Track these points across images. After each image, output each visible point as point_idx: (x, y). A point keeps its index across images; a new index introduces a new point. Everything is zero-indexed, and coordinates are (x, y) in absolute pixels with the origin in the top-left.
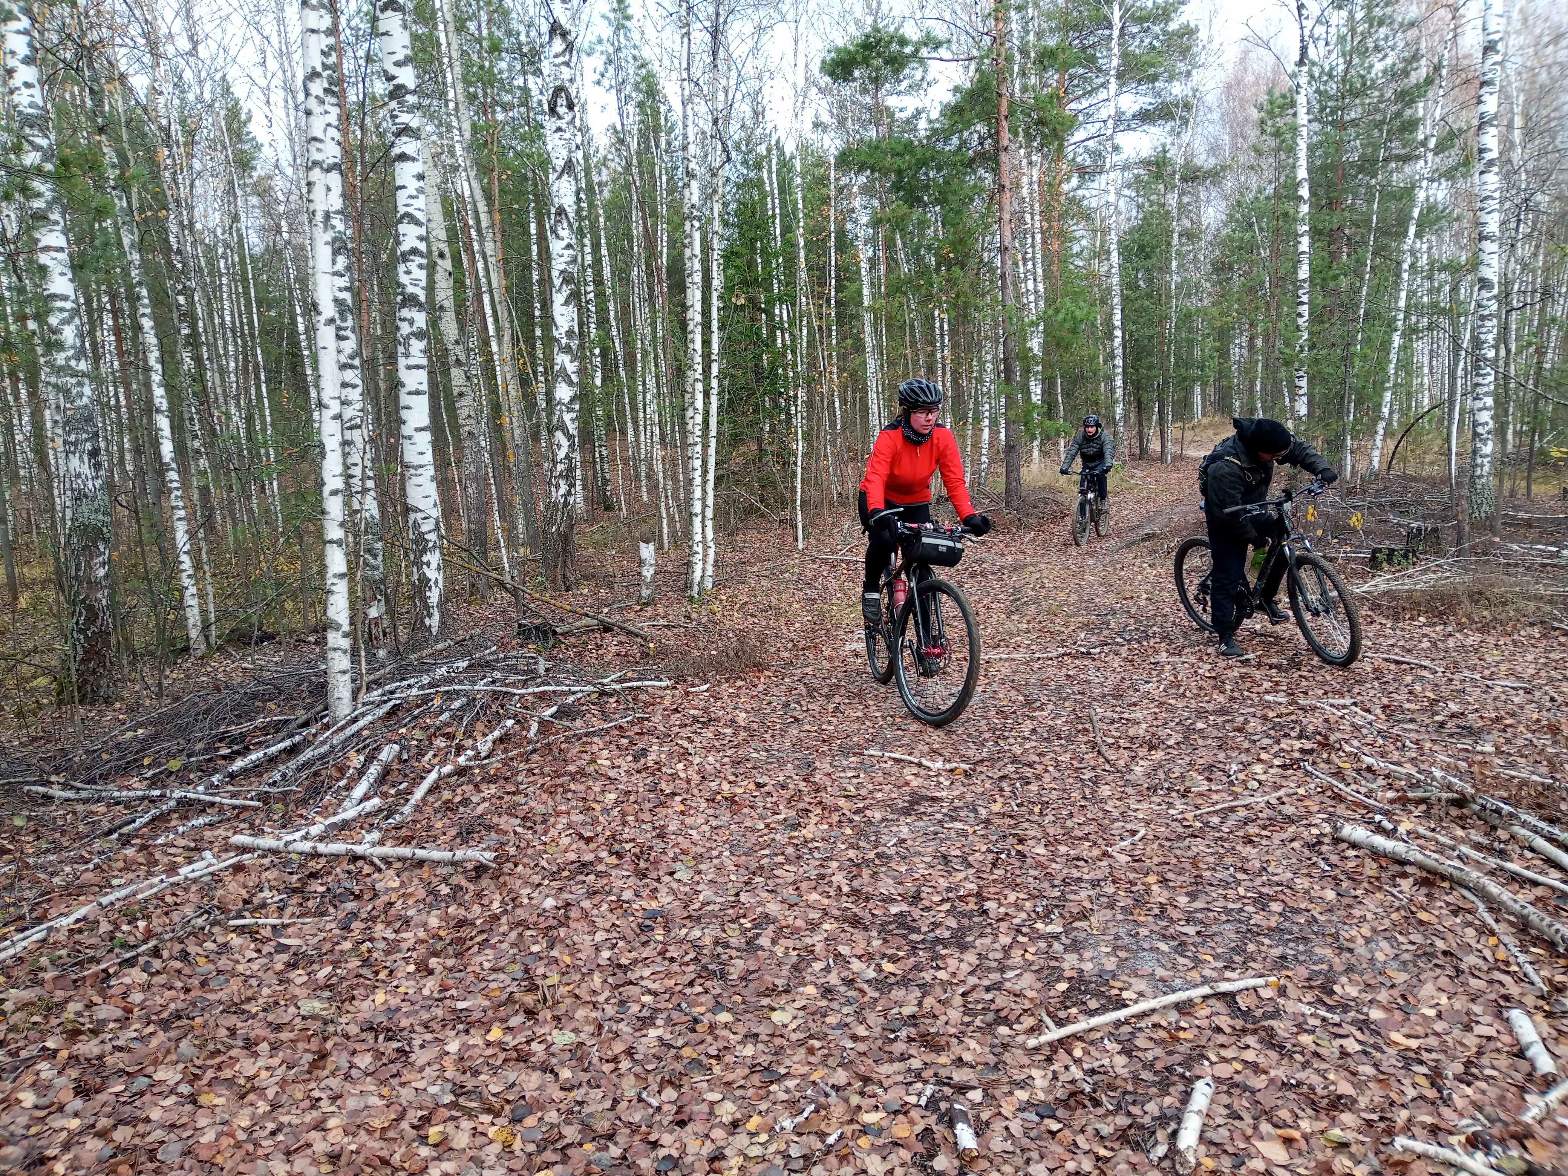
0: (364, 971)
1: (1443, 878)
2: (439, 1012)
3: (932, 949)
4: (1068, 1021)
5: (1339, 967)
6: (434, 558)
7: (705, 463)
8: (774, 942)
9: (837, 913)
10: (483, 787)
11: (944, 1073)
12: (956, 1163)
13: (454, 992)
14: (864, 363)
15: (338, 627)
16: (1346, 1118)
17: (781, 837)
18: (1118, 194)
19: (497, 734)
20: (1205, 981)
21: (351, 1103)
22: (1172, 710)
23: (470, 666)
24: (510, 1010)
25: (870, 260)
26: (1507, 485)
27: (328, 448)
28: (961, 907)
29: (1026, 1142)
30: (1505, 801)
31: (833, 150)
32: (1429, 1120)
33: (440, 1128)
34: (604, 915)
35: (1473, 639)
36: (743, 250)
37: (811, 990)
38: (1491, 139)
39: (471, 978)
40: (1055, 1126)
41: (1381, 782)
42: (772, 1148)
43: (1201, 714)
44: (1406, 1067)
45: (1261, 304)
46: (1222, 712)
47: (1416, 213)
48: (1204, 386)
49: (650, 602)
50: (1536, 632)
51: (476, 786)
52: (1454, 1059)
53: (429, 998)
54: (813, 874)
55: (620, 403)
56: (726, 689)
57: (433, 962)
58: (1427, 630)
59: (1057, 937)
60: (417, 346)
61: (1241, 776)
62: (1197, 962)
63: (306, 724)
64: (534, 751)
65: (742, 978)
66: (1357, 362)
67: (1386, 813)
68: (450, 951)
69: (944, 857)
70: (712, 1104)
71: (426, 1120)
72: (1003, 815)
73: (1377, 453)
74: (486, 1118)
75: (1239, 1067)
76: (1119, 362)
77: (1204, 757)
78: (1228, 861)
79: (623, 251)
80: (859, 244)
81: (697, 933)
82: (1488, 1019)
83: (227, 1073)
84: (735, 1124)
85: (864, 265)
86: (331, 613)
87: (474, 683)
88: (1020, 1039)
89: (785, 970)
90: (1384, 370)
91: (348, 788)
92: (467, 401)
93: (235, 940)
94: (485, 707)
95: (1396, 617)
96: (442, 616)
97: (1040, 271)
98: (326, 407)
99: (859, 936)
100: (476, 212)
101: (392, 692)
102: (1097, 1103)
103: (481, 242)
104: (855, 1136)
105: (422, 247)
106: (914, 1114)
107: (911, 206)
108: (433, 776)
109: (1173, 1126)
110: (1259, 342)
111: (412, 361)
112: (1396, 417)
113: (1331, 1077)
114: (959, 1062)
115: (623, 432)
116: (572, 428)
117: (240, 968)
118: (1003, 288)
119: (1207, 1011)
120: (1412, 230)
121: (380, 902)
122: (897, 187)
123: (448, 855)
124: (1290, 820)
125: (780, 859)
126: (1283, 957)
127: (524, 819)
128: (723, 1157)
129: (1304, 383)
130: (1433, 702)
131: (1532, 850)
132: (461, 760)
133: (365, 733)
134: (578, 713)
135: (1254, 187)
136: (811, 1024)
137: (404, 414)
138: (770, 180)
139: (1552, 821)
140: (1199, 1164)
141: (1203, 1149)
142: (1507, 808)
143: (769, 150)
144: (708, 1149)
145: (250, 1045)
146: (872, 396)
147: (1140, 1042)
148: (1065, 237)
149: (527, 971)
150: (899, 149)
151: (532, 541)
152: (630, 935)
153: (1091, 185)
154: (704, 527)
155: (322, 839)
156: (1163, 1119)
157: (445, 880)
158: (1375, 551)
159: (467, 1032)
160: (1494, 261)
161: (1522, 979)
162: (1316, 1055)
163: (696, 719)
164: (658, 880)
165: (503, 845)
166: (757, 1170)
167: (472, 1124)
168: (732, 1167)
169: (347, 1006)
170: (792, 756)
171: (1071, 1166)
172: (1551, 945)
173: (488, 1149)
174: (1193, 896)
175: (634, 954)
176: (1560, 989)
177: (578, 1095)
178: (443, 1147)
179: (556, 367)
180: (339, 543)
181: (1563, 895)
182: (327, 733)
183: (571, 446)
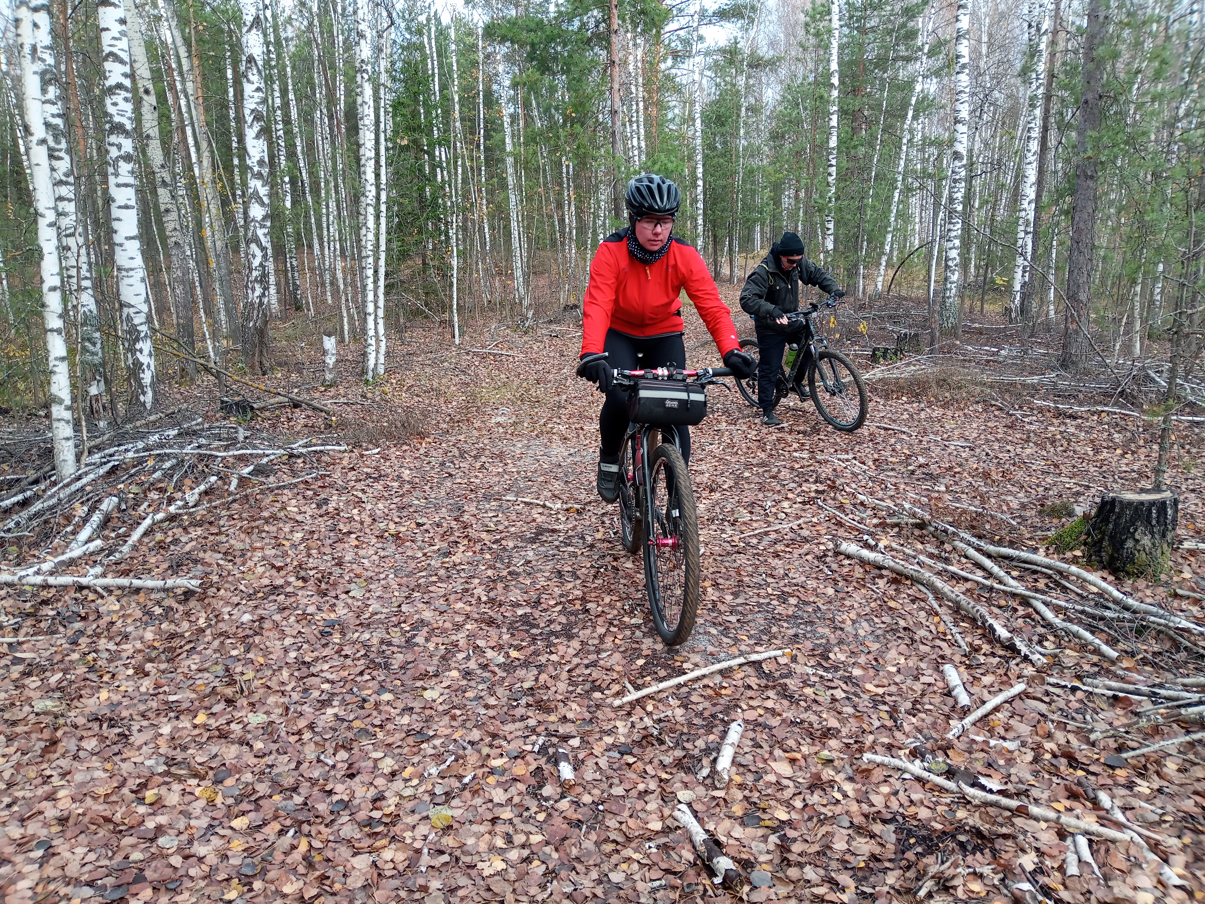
0: (90, 676)
1: (907, 578)
2: (154, 704)
3: (547, 639)
4: (644, 686)
5: (833, 641)
6: (146, 346)
7: (376, 272)
8: (427, 640)
9: (477, 616)
10: (191, 530)
11: (552, 728)
12: (559, 790)
13: (166, 688)
14: (508, 198)
15: (61, 402)
16: (833, 743)
17: (435, 563)
18: (701, 74)
19: (202, 488)
20: (742, 654)
21: (79, 777)
22: (727, 463)
23: (179, 435)
24: (213, 700)
25: (511, 116)
26: (967, 303)
27: (45, 251)
28: (570, 608)
29: (610, 772)
30: (951, 524)
31: (481, 24)
32: (886, 741)
33: (155, 791)
34: (291, 626)
35: (938, 412)
36: (408, 102)
37: (455, 674)
38: (964, 48)
39: (181, 677)
40: (631, 760)
41: (869, 512)
42: (421, 789)
43: (748, 466)
44: (875, 707)
45: (803, 165)
46: (762, 464)
47: (913, 101)
48: (763, 225)
49: (333, 384)
50: (980, 408)
51: (185, 529)
52: (907, 699)
53: (145, 694)
54: (459, 589)
55: (307, 223)
56: (394, 453)
57: (148, 666)
58: (907, 406)
59: (638, 627)
60: (125, 167)
61: (774, 510)
62: (736, 641)
63: (36, 482)
64: (234, 501)
65: (401, 668)
66: (869, 212)
67: (871, 534)
68: (163, 657)
69: (559, 572)
70: (376, 760)
71: (143, 786)
72: (603, 541)
73: (880, 279)
74: (194, 782)
75: (762, 712)
76: (700, 205)
77: (749, 497)
78: (762, 570)
79: (307, 97)
80: (503, 101)
81: (367, 636)
82: (930, 672)
84: (393, 774)
85: (507, 120)
86: (54, 389)
87: (182, 447)
88: (608, 701)
89: (436, 660)
90: (887, 218)
91: (74, 533)
92: (174, 215)
94: (193, 467)
95: (887, 397)
96: (155, 393)
97: (642, 131)
98: (42, 216)
99: (493, 632)
100: (178, 57)
101: (111, 455)
102: (662, 742)
103: (183, 81)
104: (484, 776)
105: (127, 83)
106: (529, 758)
107: (543, 74)
108: (148, 522)
109: (714, 754)
110: (802, 194)
111: (121, 180)
112: (895, 253)
113: (824, 716)
114: (564, 719)
115: (310, 247)
116: (265, 241)
118: (614, 143)
119: (742, 675)
120: (910, 113)
121: (103, 622)
122: (531, 57)
123: (160, 583)
124: (806, 540)
125: (434, 579)
126: (796, 635)
127: (225, 554)
128: (383, 798)
129: (831, 226)
130: (908, 457)
131: (966, 557)
132: (172, 509)
133: (88, 488)
134: (271, 471)
135: (800, 75)
136: (455, 699)
137: (116, 225)
138: (431, 47)
139: (980, 537)
140: (731, 780)
141: (734, 769)
142: (952, 529)
143: (428, 20)
144: (372, 793)
146: (514, 224)
147: (694, 698)
148: (661, 106)
149: (227, 670)
150: (533, 26)
151: (233, 335)
152: (313, 640)
153: (682, 66)
154: (376, 324)
155: (52, 574)
156: (707, 751)
157: (159, 603)
158: (875, 350)
159: (177, 718)
160: (964, 139)
161: (954, 644)
162: (815, 701)
163: (369, 476)
164: (336, 597)
165: (207, 574)
166: (409, 805)
167: (182, 787)
168: (390, 805)
169: (75, 703)
170: (446, 502)
171: (641, 787)
172: (974, 620)
173: (195, 804)
174: (736, 595)
175: (316, 654)
176: (977, 650)
177: (268, 760)
178: (158, 805)
179: (251, 191)
180: (59, 331)
181: (984, 587)
182: (55, 489)
183: (265, 256)
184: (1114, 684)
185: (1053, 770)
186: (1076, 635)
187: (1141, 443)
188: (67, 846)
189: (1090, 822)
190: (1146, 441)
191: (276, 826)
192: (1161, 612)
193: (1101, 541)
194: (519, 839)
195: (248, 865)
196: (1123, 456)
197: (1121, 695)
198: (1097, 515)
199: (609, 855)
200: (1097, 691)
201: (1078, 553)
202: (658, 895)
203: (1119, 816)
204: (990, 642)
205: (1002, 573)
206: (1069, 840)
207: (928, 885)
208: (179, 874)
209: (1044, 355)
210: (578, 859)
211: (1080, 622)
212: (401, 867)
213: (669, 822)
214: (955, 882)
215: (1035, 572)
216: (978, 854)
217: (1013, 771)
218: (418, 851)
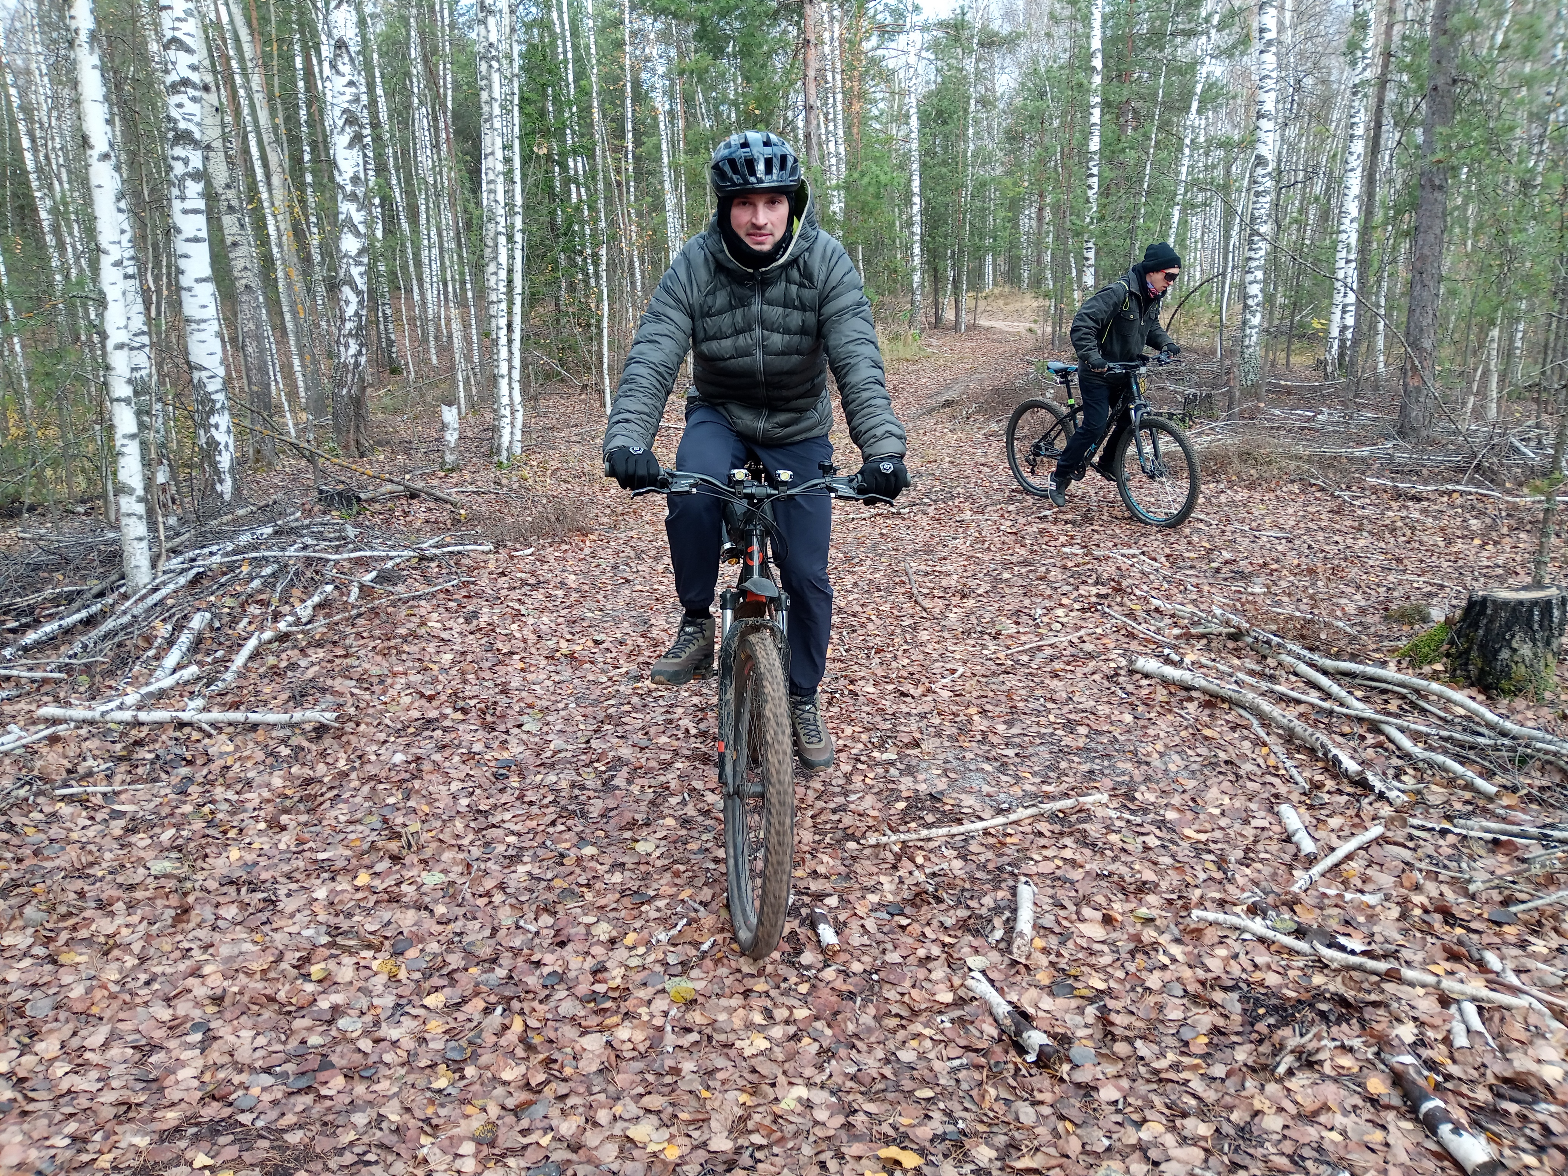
0: (211, 832)
1: (1224, 700)
2: (300, 864)
5: (1138, 778)
6: (222, 420)
7: (510, 321)
8: (629, 782)
9: (687, 752)
10: (310, 651)
11: (801, 885)
12: (821, 957)
13: (311, 844)
14: (665, 222)
15: (131, 491)
16: (1151, 899)
17: (625, 689)
18: (918, 55)
19: (316, 599)
20: (1026, 794)
21: (225, 951)
22: (979, 562)
23: (276, 533)
24: (374, 857)
25: (667, 113)
26: (1271, 355)
27: (109, 298)
29: (880, 937)
30: (1274, 633)
32: (1217, 895)
33: (322, 965)
34: (457, 768)
35: (1242, 495)
36: (533, 96)
37: (670, 822)
38: (1269, 20)
39: (327, 831)
40: (904, 922)
41: (1167, 621)
42: (651, 958)
43: (1007, 565)
44: (1198, 856)
45: (1051, 175)
46: (1025, 563)
47: (1199, 89)
48: (995, 256)
49: (455, 468)
50: (1296, 488)
51: (302, 650)
52: (1235, 847)
53: (287, 851)
54: (660, 719)
55: (403, 257)
56: (551, 553)
57: (284, 819)
59: (892, 763)
60: (193, 188)
61: (1046, 619)
62: (1018, 779)
63: (101, 594)
64: (360, 615)
65: (602, 816)
66: (1141, 235)
67: (1174, 647)
68: (300, 807)
70: (588, 926)
71: (306, 960)
74: (368, 954)
75: (1060, 864)
76: (917, 229)
77: (1012, 603)
78: (1038, 693)
80: (656, 95)
81: (552, 778)
82: (1262, 814)
83: (84, 933)
84: (612, 941)
85: (662, 118)
86: (123, 476)
87: (283, 549)
88: (866, 852)
89: (643, 806)
91: (157, 658)
92: (242, 251)
93: (65, 809)
94: (300, 573)
96: (235, 480)
97: (841, 133)
98: (106, 252)
99: (711, 771)
101: (193, 560)
102: (940, 900)
103: (245, 76)
104: (726, 942)
105: (194, 77)
107: (714, 57)
108: (252, 643)
109: (1008, 914)
110: (1048, 214)
111: (189, 205)
113: (1137, 867)
114: (815, 874)
115: (409, 291)
116: (361, 283)
117: (74, 836)
120: (1195, 105)
121: (215, 767)
122: (700, 36)
123: (285, 718)
124: (1091, 656)
125: (627, 708)
126: (1091, 772)
127: (359, 680)
128: (606, 969)
129: (1091, 255)
130: (1209, 551)
131: (1296, 674)
132: (282, 626)
133: (170, 602)
134: (399, 577)
135: (1048, 55)
136: (675, 852)
137: (183, 263)
138: (562, 23)
139: (1311, 649)
141: (1036, 932)
142: (1276, 639)
144: (589, 963)
145: (103, 906)
147: (974, 847)
148: (865, 98)
149: (385, 821)
151: (317, 406)
152: (486, 784)
153: (892, 45)
154: (511, 389)
155: (139, 708)
156: (997, 910)
157: (284, 742)
159: (333, 879)
160: (1270, 139)
161: (1289, 780)
162: (1124, 850)
163: (523, 582)
164: (507, 732)
165: (340, 706)
166: (639, 977)
167: (354, 960)
168: (615, 976)
169: (200, 863)
170: (627, 615)
171: (921, 953)
172: (1312, 751)
173: (374, 980)
174: (1010, 724)
175: (492, 801)
176: (1318, 786)
177: (457, 926)
178: (327, 982)
179: (342, 217)
180: (127, 401)
181: (1321, 710)
182: (128, 604)
183: (360, 302)
184: (1493, 825)
185: (1425, 927)
186: (1443, 768)
187: (1505, 530)
188: (228, 1029)
189: (1477, 986)
190: (1511, 529)
191: (478, 1004)
192: (1549, 737)
193: (1468, 651)
194: (781, 1014)
195: (453, 1049)
196: (1482, 547)
197: (1504, 838)
198: (1463, 619)
199: (894, 1032)
200: (1472, 833)
201: (1439, 667)
202: (962, 1075)
203: (1512, 979)
204: (1335, 777)
205: (1343, 694)
206: (1453, 1009)
207: (1287, 1062)
208: (370, 1061)
209: (1375, 419)
210: (856, 1035)
211: (1445, 752)
212: (642, 1048)
213: (961, 992)
214: (1320, 1056)
215: (1384, 691)
216: (1344, 1025)
217: (1376, 929)
218: (660, 1029)
